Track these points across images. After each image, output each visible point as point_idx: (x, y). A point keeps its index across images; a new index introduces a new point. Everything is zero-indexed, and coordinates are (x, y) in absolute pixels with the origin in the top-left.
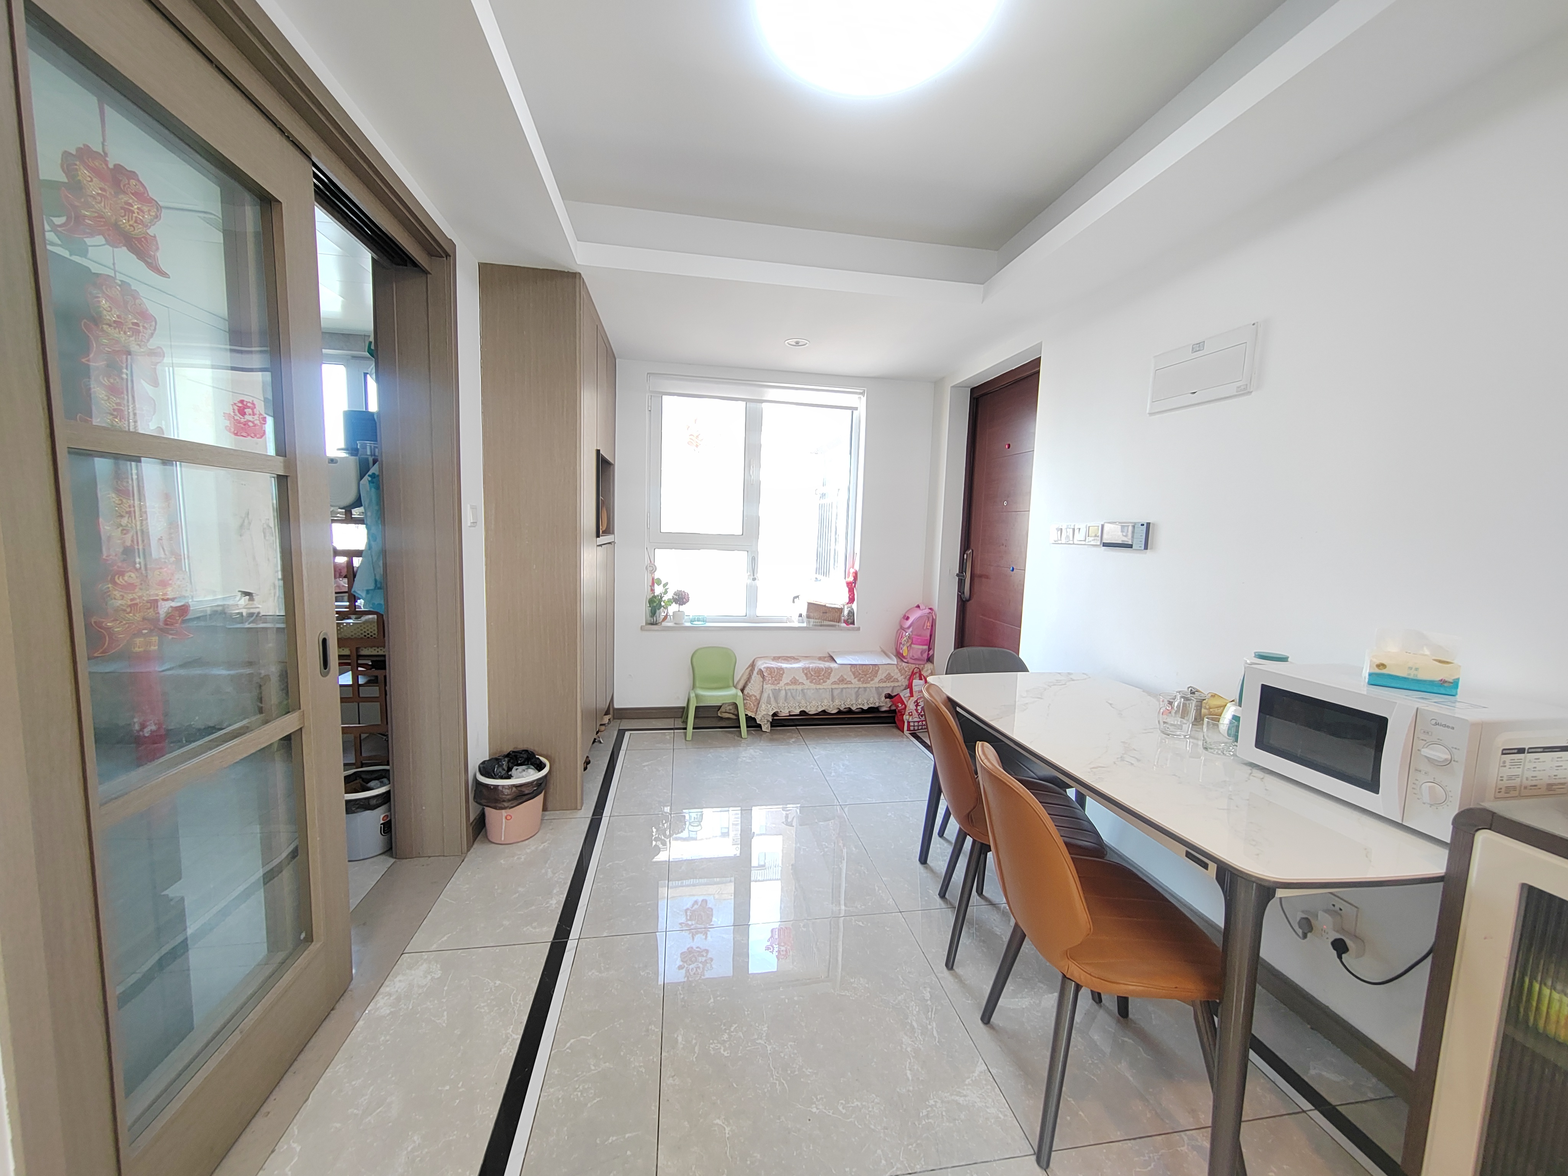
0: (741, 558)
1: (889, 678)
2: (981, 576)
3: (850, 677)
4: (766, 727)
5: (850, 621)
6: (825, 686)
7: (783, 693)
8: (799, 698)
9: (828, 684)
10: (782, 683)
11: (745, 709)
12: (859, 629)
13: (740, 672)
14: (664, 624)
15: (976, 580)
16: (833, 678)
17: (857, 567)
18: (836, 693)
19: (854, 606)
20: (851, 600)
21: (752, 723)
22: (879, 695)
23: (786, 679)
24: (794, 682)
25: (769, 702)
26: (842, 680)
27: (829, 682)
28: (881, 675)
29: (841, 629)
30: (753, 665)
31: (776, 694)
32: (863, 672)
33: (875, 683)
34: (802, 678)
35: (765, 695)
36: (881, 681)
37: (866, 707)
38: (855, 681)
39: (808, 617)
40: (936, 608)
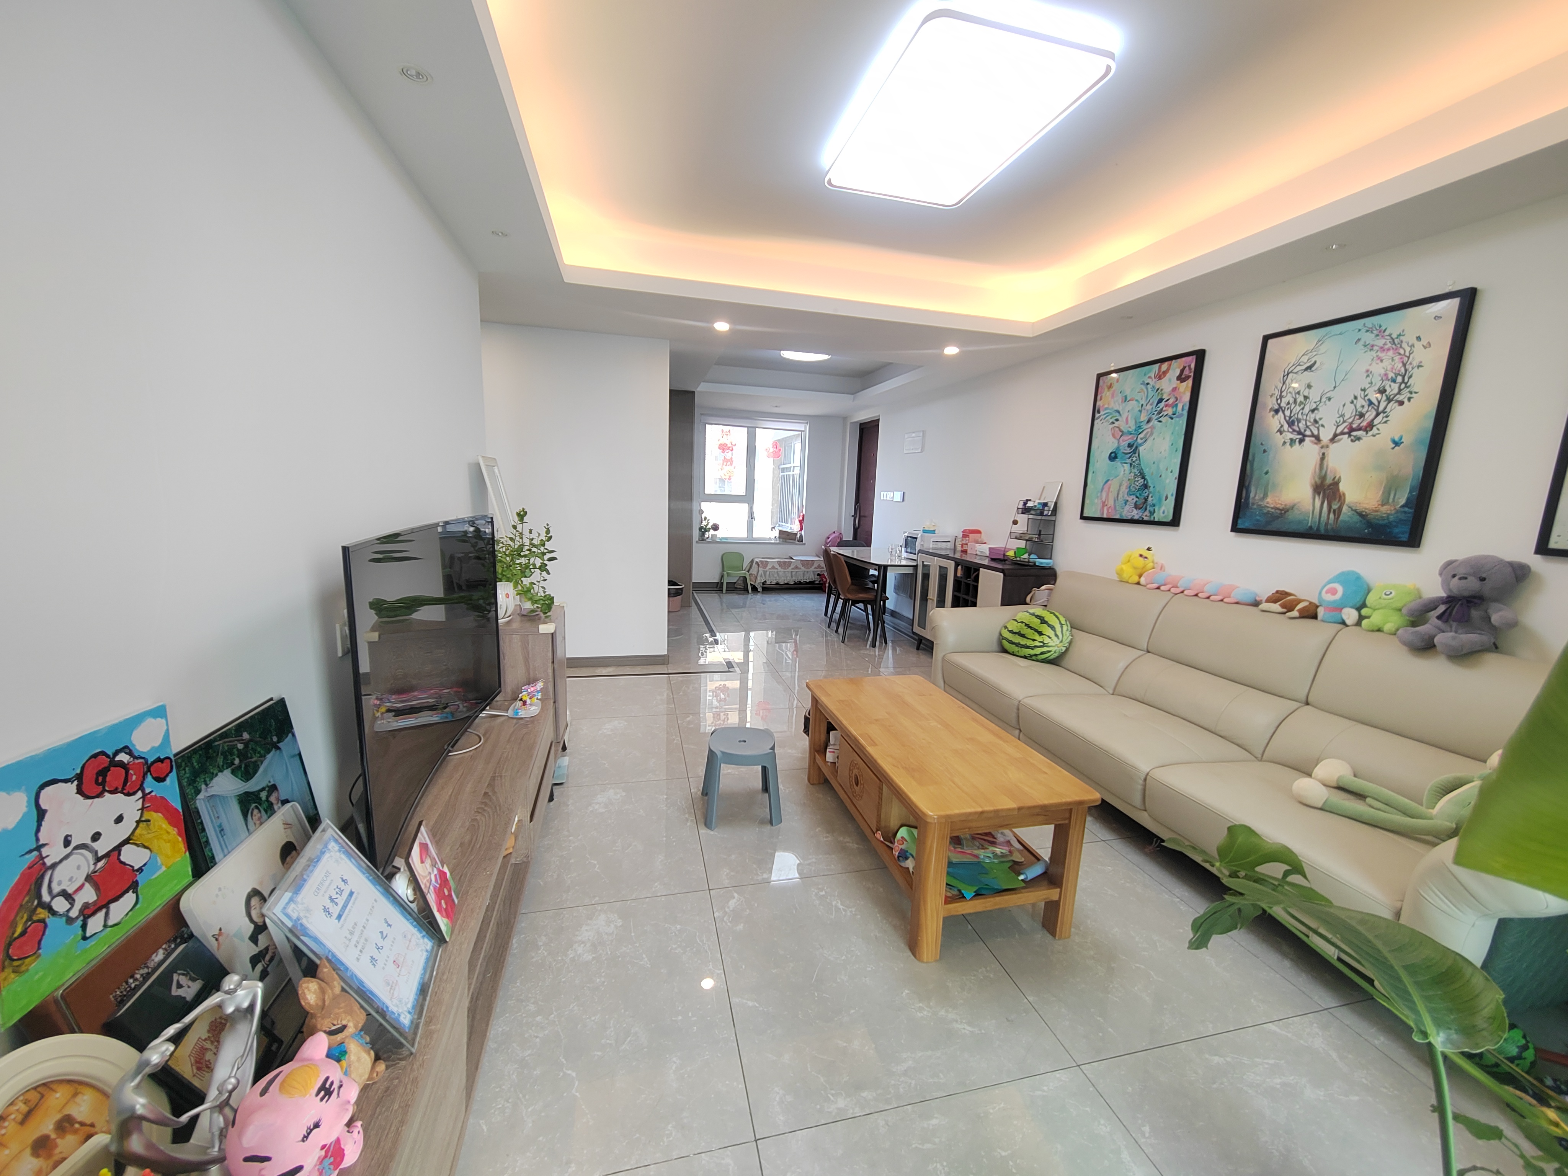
0: (745, 507)
1: (819, 566)
2: (864, 516)
3: (800, 566)
4: (760, 589)
5: (801, 540)
6: (788, 570)
7: (768, 573)
8: (776, 575)
9: (790, 569)
10: (767, 568)
11: (750, 580)
12: (805, 544)
13: (746, 564)
14: (708, 540)
15: (862, 518)
16: (792, 566)
17: (804, 512)
18: (794, 573)
19: (803, 532)
20: (801, 530)
21: (754, 589)
22: (814, 575)
23: (769, 566)
24: (773, 567)
25: (761, 576)
26: (796, 567)
27: (790, 568)
28: (816, 565)
29: (796, 544)
30: (752, 561)
31: (765, 572)
32: (805, 563)
33: (812, 569)
34: (777, 566)
35: (760, 573)
36: (815, 568)
37: (808, 581)
38: (803, 568)
39: (779, 538)
40: (843, 532)
